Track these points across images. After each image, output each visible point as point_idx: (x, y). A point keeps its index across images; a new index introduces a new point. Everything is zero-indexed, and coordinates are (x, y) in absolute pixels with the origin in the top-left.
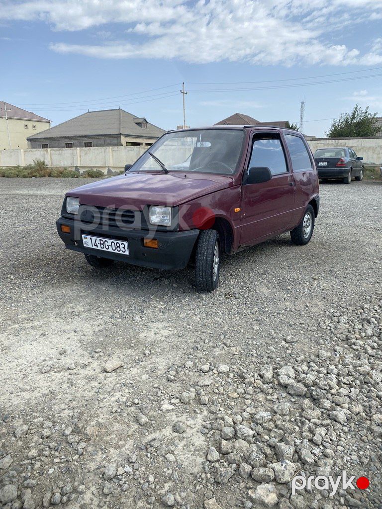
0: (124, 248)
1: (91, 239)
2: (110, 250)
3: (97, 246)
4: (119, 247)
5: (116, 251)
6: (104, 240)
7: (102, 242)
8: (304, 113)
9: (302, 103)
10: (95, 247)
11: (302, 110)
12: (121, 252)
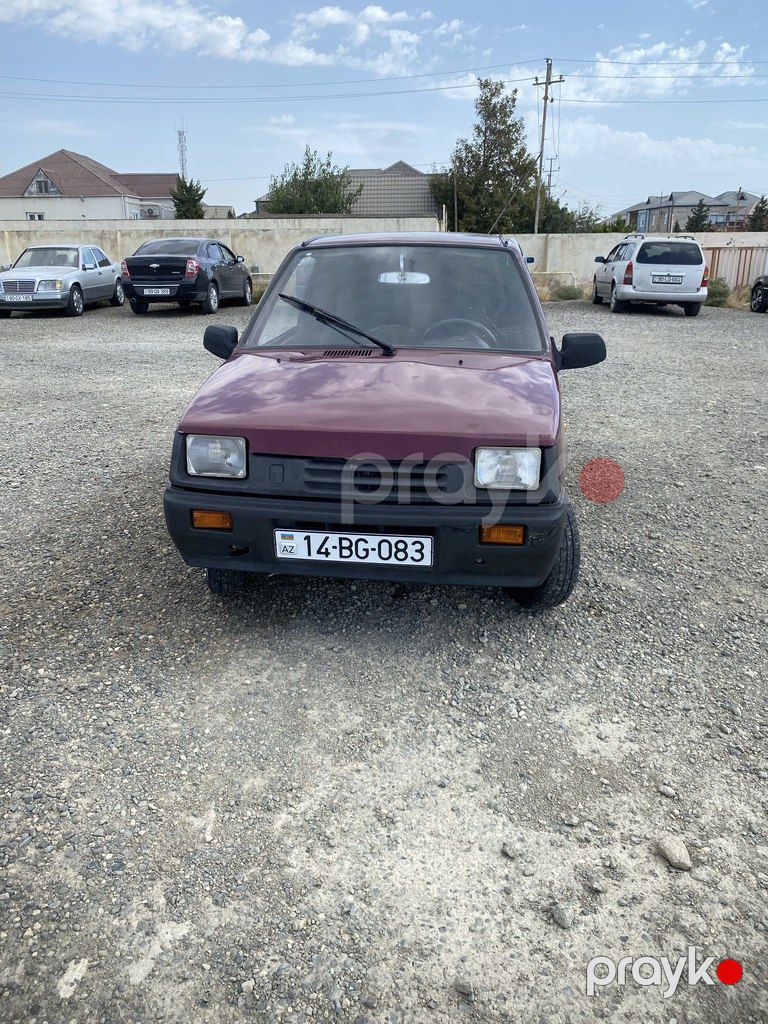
0: (419, 551)
1: (308, 538)
2: (373, 558)
3: (327, 553)
4: (404, 550)
5: (393, 561)
6: (354, 538)
7: (346, 544)
8: (187, 154)
9: (181, 134)
10: (322, 557)
11: (182, 149)
12: (409, 562)
